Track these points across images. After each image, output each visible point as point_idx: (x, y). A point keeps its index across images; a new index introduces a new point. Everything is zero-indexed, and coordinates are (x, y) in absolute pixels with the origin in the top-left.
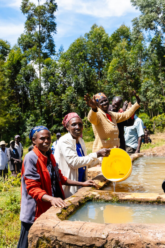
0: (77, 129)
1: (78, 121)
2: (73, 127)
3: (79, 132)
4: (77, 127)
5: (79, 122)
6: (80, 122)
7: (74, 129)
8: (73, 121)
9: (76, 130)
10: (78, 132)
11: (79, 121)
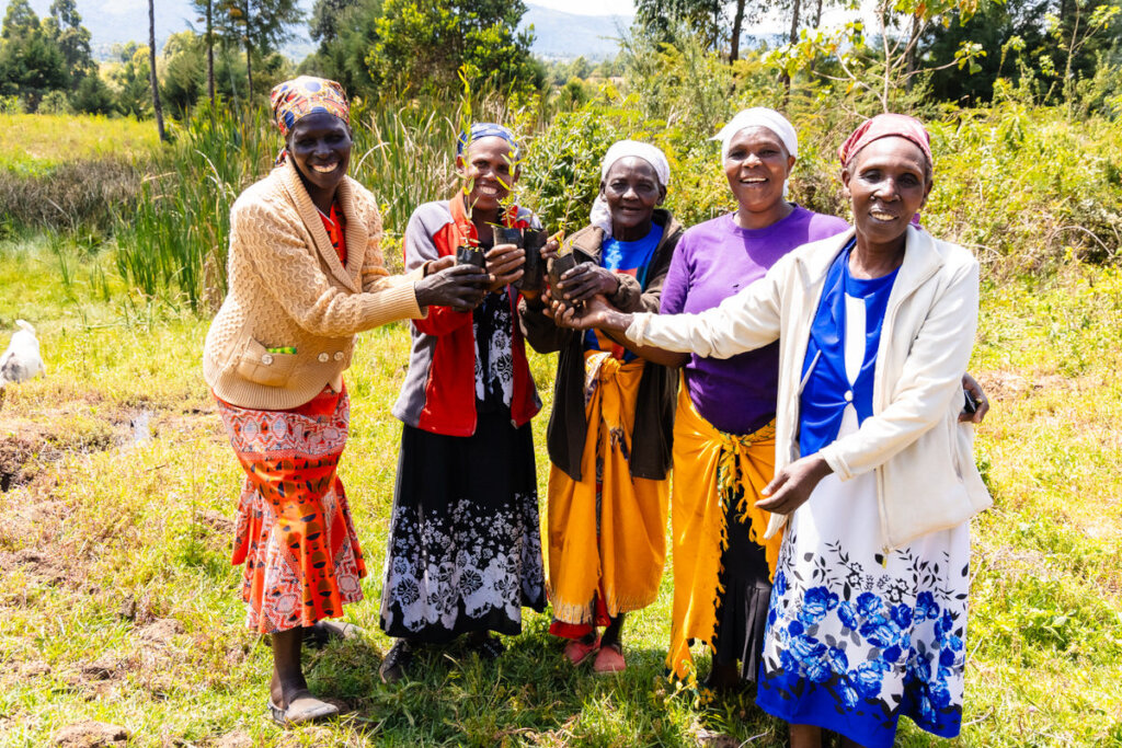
0: (882, 200)
1: (897, 161)
2: (866, 186)
3: (886, 218)
4: (885, 188)
5: (901, 166)
6: (909, 168)
7: (870, 198)
8: (875, 154)
9: (874, 201)
10: (881, 217)
11: (908, 163)
